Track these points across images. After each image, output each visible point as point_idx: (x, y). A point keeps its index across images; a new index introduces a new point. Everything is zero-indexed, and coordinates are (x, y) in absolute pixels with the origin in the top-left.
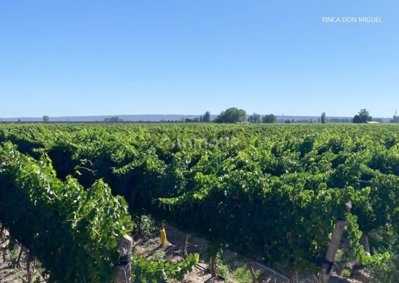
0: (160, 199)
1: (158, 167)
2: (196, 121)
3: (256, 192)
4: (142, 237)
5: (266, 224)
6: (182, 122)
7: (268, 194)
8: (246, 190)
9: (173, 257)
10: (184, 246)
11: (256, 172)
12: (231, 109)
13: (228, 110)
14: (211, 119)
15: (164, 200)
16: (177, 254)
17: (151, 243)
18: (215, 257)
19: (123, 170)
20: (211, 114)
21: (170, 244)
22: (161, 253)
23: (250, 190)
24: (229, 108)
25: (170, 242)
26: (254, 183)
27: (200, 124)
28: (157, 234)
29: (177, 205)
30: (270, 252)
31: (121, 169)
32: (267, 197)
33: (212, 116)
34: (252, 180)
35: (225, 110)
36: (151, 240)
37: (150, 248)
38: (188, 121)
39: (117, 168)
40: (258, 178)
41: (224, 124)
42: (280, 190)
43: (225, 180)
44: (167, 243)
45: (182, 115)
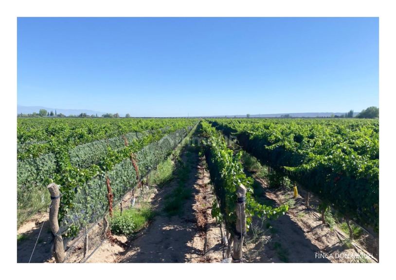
0: (285, 167)
1: (292, 147)
2: (342, 117)
3: (352, 171)
4: (284, 189)
5: (359, 195)
6: (332, 117)
7: (361, 172)
8: (345, 168)
9: (300, 206)
10: (307, 200)
11: (353, 156)
12: (371, 107)
13: (368, 109)
14: (354, 115)
15: (287, 168)
16: (303, 204)
17: (289, 194)
18: (325, 211)
19: (272, 147)
20: (354, 112)
21: (301, 197)
22: (292, 202)
23: (348, 169)
24: (369, 107)
25: (301, 196)
26: (352, 164)
27: (345, 119)
28: (292, 189)
29: (296, 173)
30: (361, 215)
31: (270, 147)
32: (360, 175)
33: (355, 113)
34: (350, 162)
35: (365, 109)
36: (289, 193)
37: (287, 197)
38: (336, 117)
39: (268, 146)
40: (354, 161)
41: (364, 119)
42: (371, 171)
43: (330, 159)
44: (299, 196)
45: (332, 113)
